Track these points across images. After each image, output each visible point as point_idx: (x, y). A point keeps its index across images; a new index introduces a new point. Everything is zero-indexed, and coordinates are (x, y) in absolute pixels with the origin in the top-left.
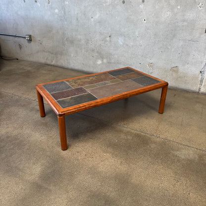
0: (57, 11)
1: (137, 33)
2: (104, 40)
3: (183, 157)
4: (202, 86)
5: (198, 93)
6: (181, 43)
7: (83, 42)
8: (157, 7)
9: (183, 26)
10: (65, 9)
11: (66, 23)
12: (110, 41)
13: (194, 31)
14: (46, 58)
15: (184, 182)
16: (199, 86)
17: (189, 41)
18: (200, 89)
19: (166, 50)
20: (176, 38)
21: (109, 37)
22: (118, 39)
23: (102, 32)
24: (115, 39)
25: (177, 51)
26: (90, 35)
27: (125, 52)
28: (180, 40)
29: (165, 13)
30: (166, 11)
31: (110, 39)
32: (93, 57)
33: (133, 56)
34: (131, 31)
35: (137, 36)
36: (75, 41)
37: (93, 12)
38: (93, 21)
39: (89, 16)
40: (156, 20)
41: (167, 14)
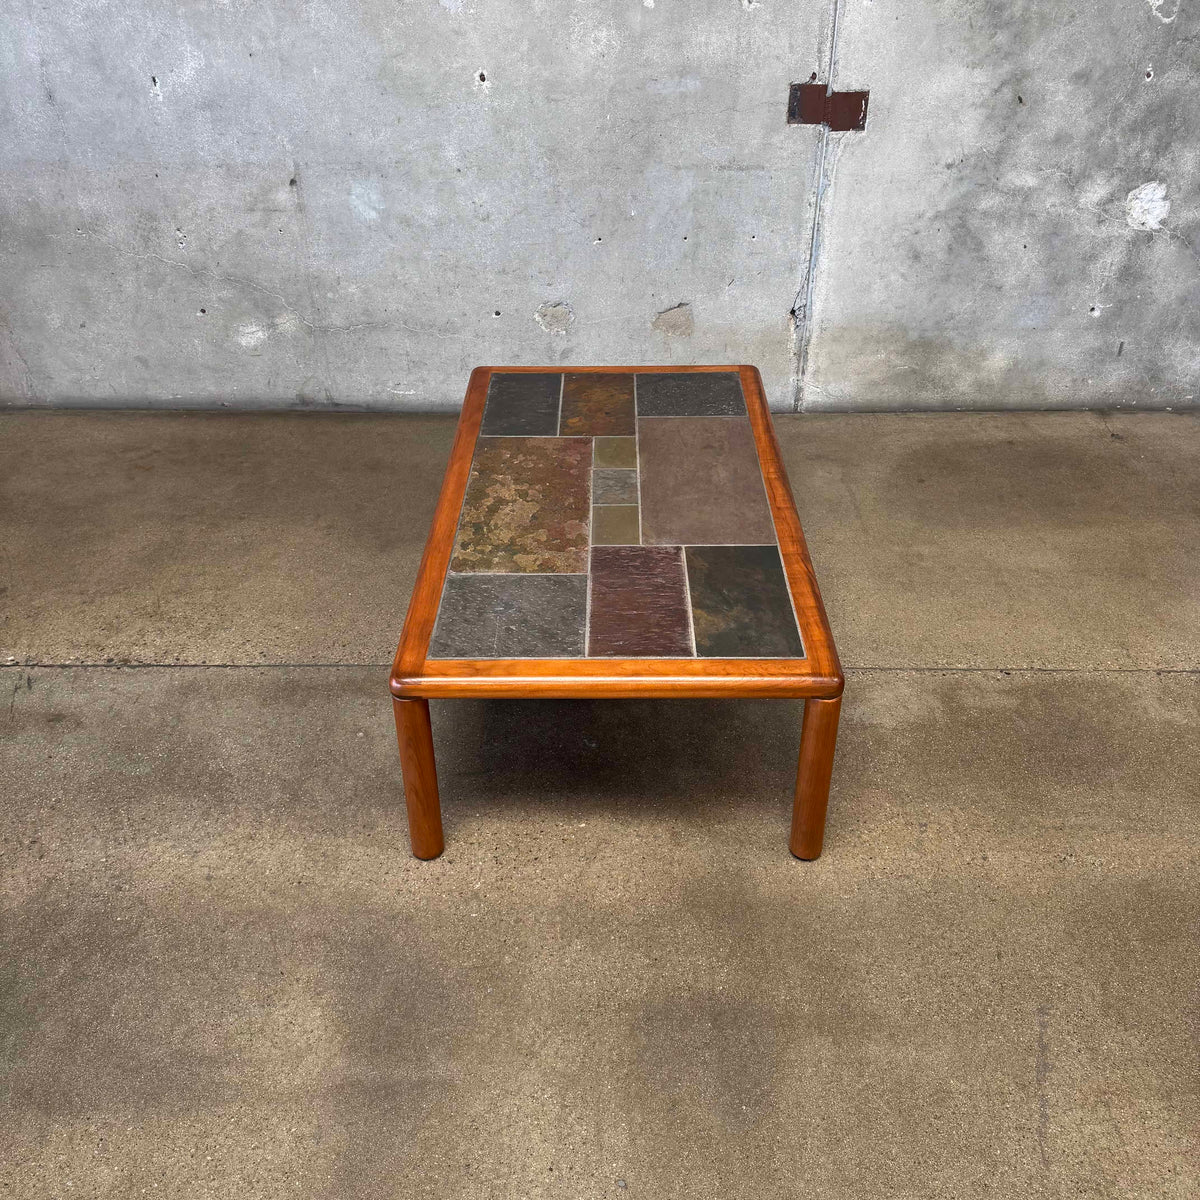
1: (451, 153)
2: (261, 205)
3: (888, 722)
4: (808, 377)
5: (795, 410)
6: (687, 184)
9: (683, 96)
12: (301, 208)
13: (737, 116)
15: (947, 821)
16: (792, 378)
17: (722, 168)
18: (799, 390)
19: (617, 230)
20: (661, 162)
21: (288, 188)
22: (349, 194)
23: (239, 160)
24: (327, 195)
25: (675, 227)
26: (158, 184)
27: (401, 258)
28: (678, 168)
29: (584, 35)
30: (590, 24)
31: (298, 199)
32: (203, 311)
33: (450, 275)
34: (417, 142)
35: (455, 166)
36: (58, 233)
37: (157, 45)
38: (161, 98)
39: (131, 70)
40: (546, 74)
41: (596, 41)
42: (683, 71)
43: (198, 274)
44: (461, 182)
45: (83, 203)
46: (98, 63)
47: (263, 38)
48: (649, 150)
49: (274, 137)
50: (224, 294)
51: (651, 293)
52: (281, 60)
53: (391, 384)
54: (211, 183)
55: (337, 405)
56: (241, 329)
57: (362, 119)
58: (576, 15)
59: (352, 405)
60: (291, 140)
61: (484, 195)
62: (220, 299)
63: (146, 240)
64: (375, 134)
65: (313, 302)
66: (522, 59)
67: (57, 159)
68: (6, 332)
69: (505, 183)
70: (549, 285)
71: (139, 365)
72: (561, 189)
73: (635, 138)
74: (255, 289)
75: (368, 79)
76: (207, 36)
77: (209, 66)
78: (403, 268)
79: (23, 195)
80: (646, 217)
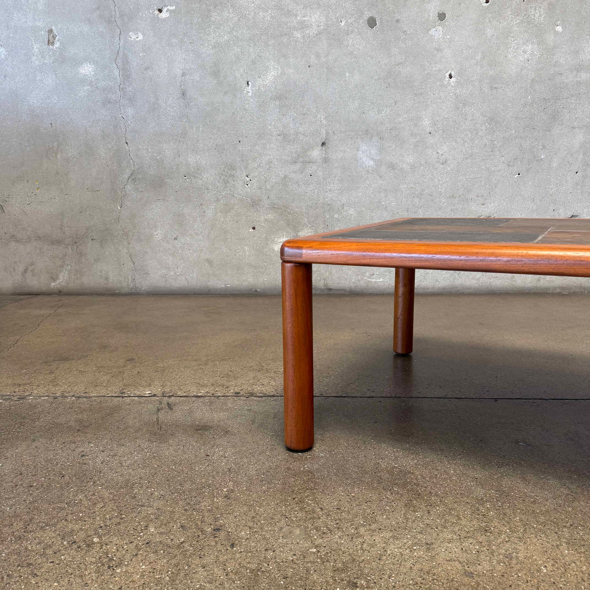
0: (87, 70)
1: (426, 122)
2: (302, 159)
6: (580, 138)
7: (209, 177)
8: (489, 32)
9: (579, 83)
10: (126, 61)
11: (130, 111)
12: (326, 160)
14: (21, 268)
19: (531, 167)
20: (563, 124)
21: (320, 147)
22: (358, 150)
23: (292, 131)
24: (344, 152)
25: (570, 165)
26: (240, 147)
27: (386, 190)
28: (574, 128)
29: (518, 48)
30: (521, 42)
31: (325, 154)
32: (254, 228)
33: (416, 200)
34: (405, 116)
35: (428, 130)
36: (172, 179)
37: (254, 62)
38: (250, 94)
39: (235, 77)
40: (491, 73)
41: (525, 52)
42: (579, 68)
43: (255, 204)
44: (431, 140)
45: (192, 159)
46: (216, 74)
47: (318, 56)
48: (555, 117)
49: (316, 116)
50: (270, 216)
51: (552, 208)
52: (327, 68)
53: (368, 274)
54: (272, 146)
55: (330, 289)
56: (276, 240)
57: (373, 103)
58: (513, 37)
59: (340, 290)
60: (326, 117)
61: (445, 148)
62: (266, 220)
63: (226, 182)
64: (379, 112)
65: (325, 221)
66: (477, 64)
67: (180, 132)
68: (125, 243)
69: (459, 140)
70: (483, 204)
71: (207, 264)
72: (495, 142)
73: (546, 110)
74: (289, 213)
75: (379, 79)
76: (284, 56)
77: (283, 74)
78: (386, 197)
79: (155, 154)
80: (551, 159)
